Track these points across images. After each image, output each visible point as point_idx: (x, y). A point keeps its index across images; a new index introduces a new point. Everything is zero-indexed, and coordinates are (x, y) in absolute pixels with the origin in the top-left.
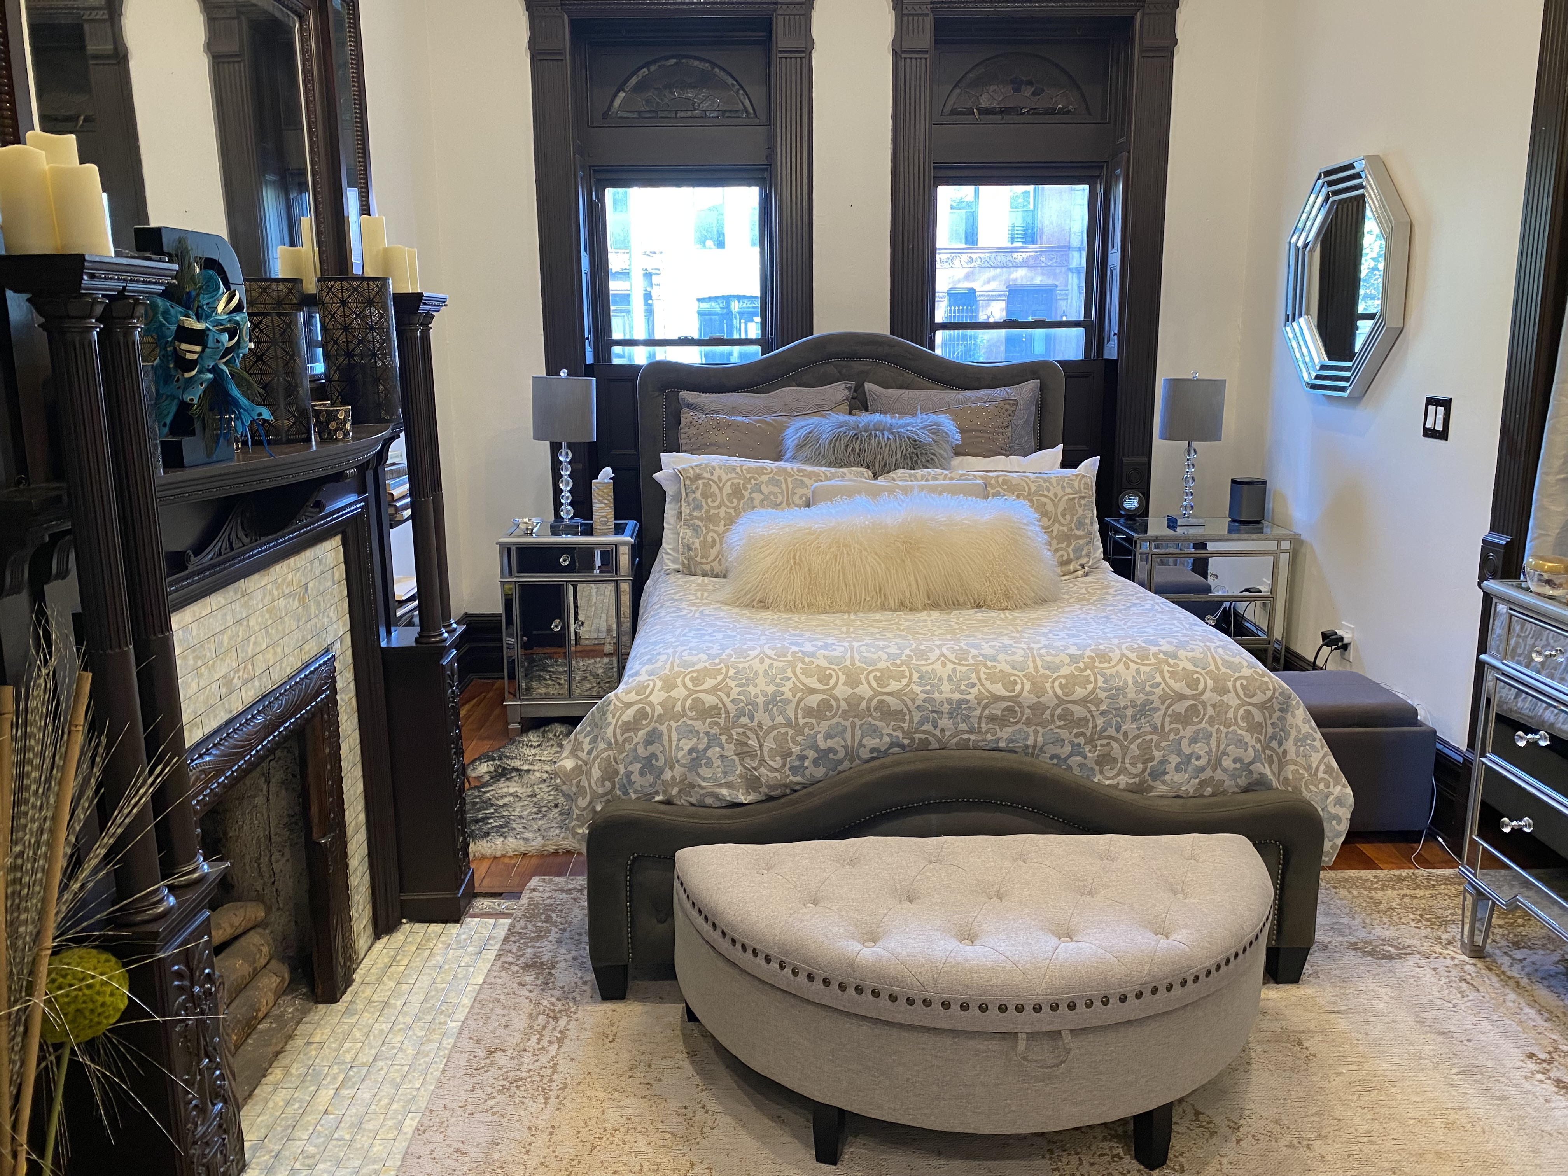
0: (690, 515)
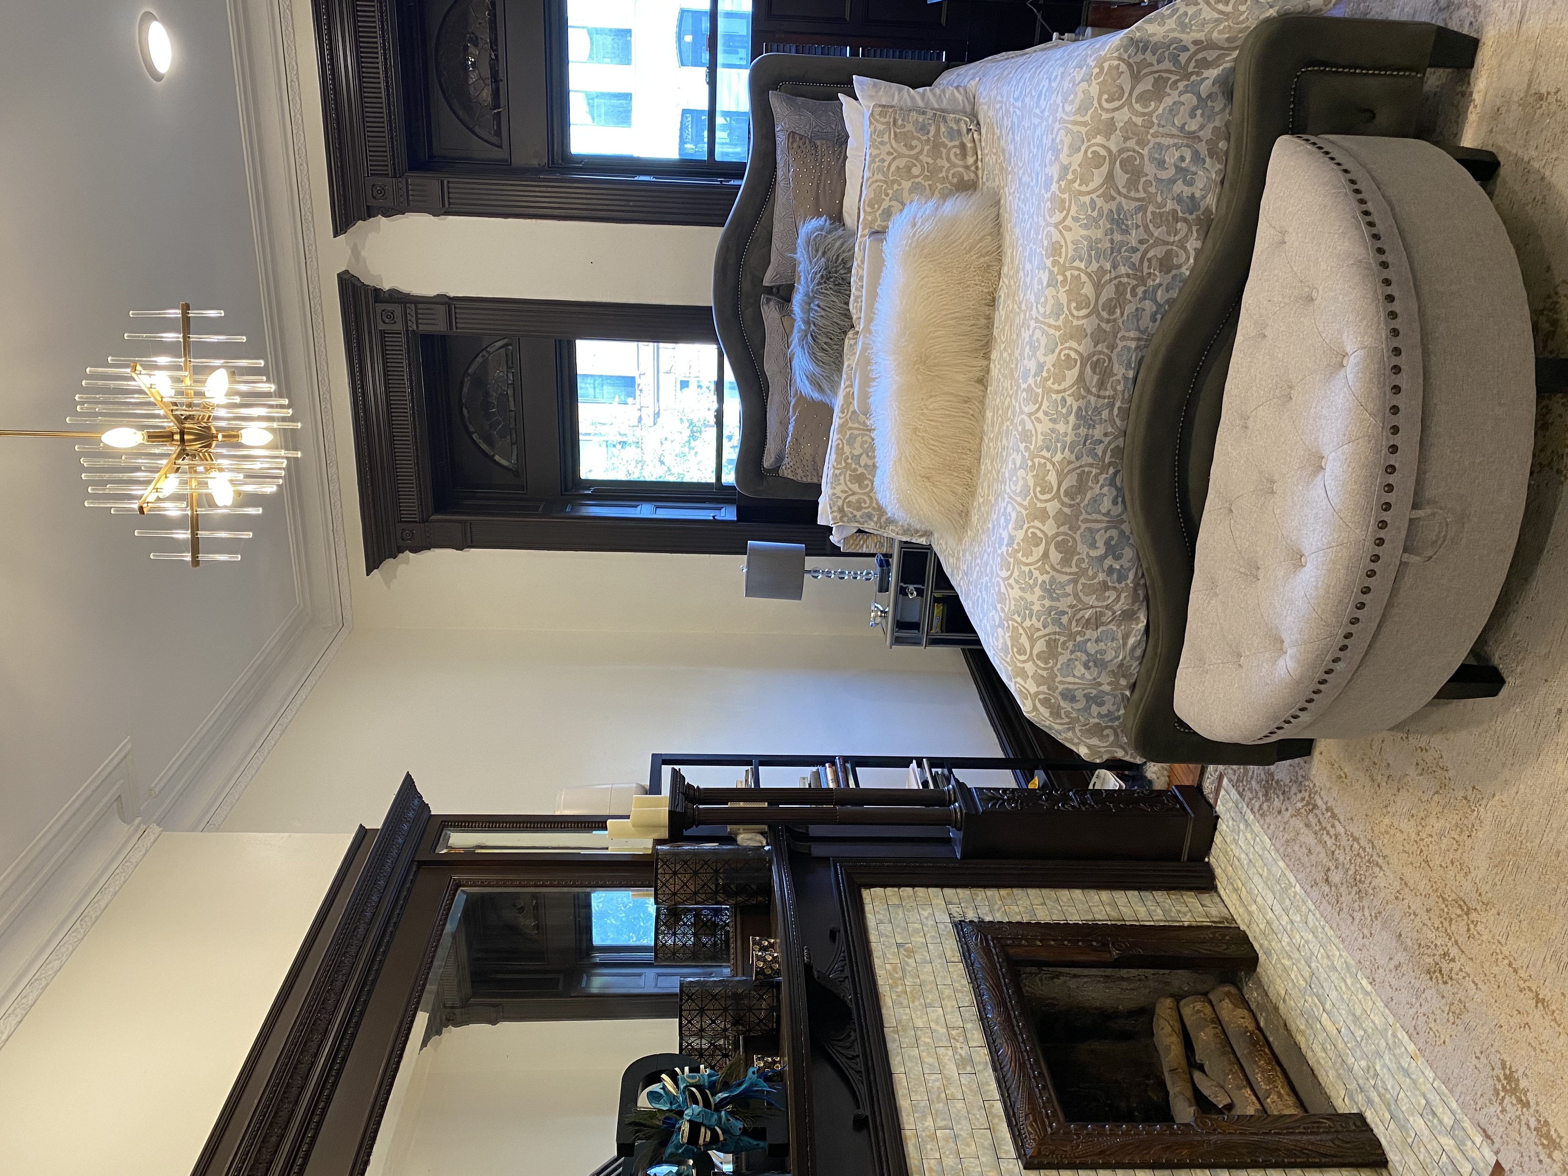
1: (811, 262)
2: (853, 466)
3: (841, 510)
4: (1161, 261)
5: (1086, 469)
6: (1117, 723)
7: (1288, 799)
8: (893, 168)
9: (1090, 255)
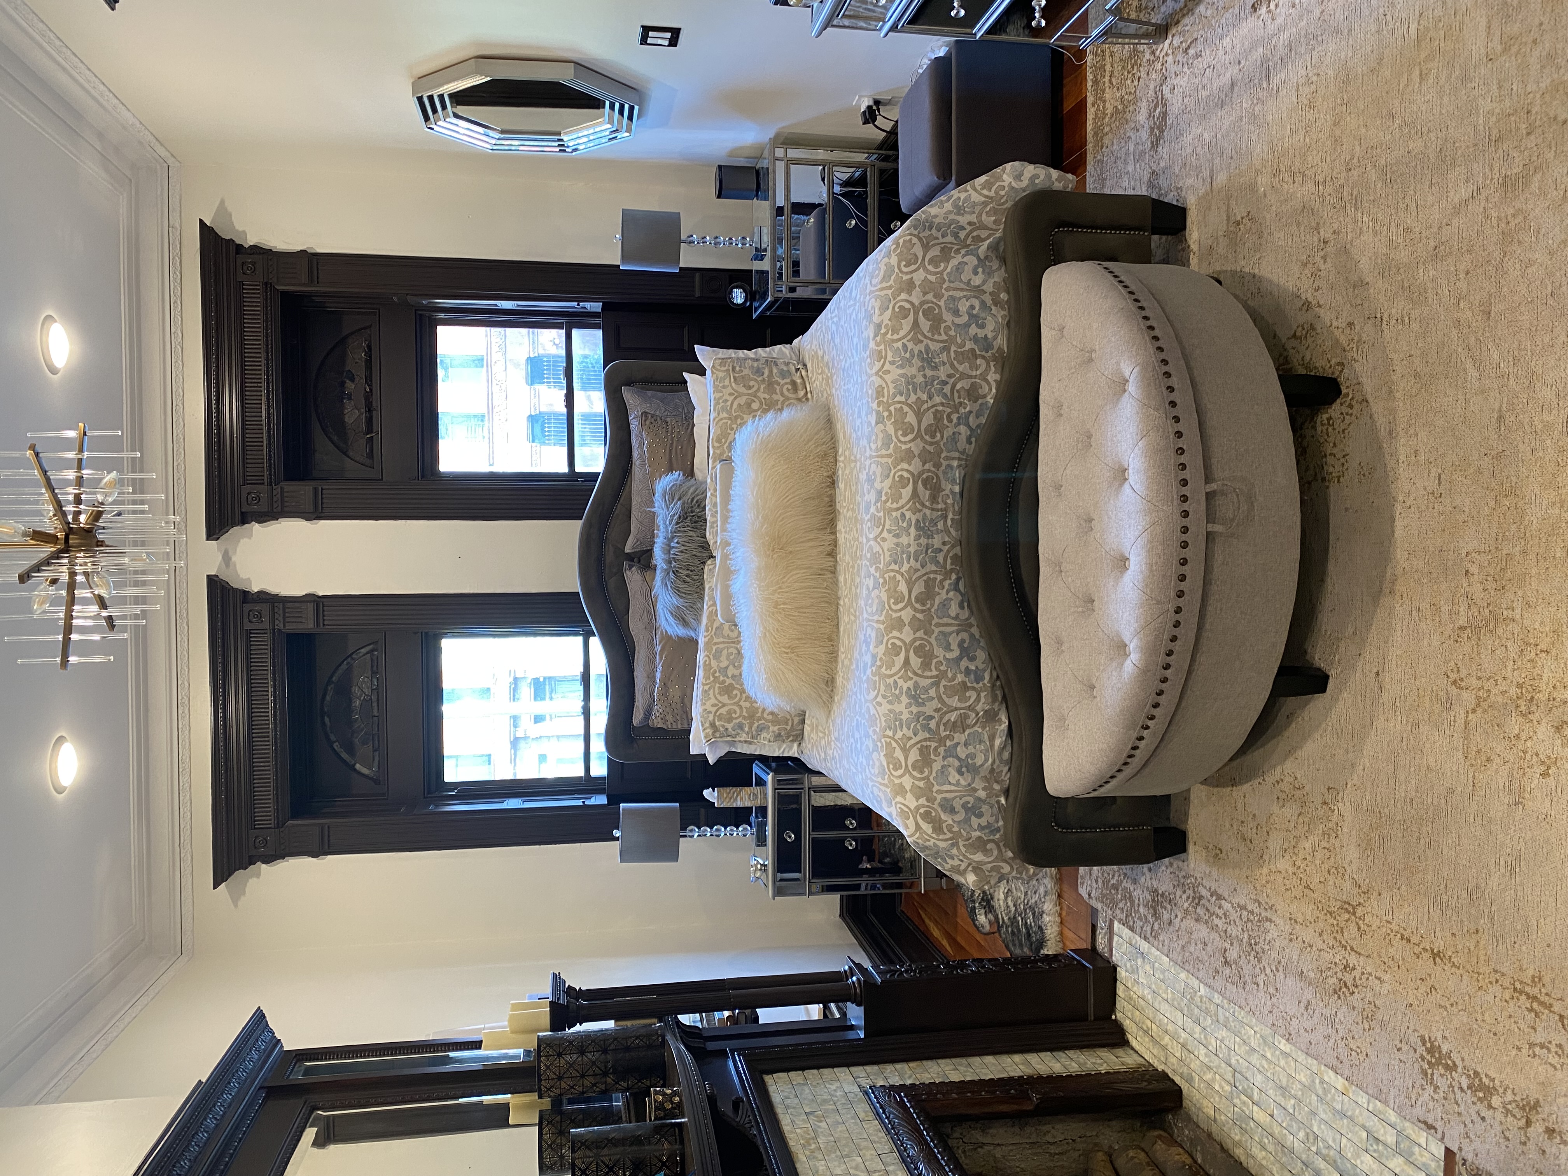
0: (748, 733)
1: (668, 508)
2: (722, 678)
3: (713, 725)
4: (968, 391)
5: (932, 576)
6: (998, 836)
7: (1175, 905)
8: (735, 406)
9: (908, 389)
